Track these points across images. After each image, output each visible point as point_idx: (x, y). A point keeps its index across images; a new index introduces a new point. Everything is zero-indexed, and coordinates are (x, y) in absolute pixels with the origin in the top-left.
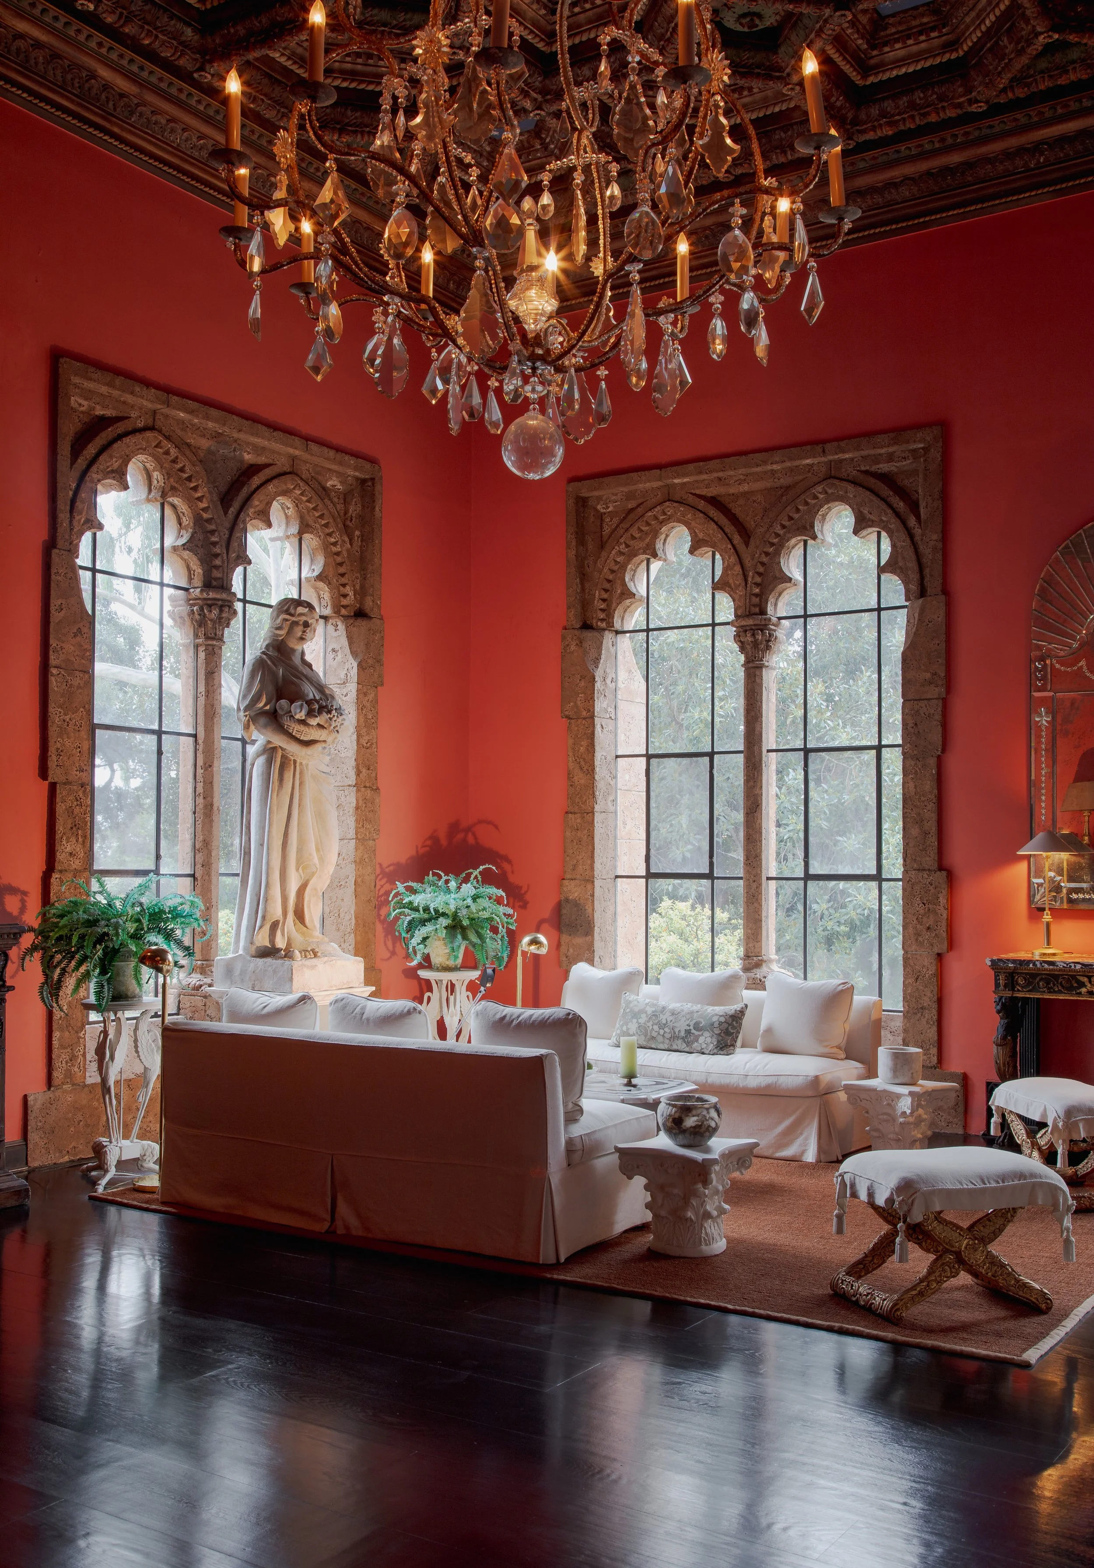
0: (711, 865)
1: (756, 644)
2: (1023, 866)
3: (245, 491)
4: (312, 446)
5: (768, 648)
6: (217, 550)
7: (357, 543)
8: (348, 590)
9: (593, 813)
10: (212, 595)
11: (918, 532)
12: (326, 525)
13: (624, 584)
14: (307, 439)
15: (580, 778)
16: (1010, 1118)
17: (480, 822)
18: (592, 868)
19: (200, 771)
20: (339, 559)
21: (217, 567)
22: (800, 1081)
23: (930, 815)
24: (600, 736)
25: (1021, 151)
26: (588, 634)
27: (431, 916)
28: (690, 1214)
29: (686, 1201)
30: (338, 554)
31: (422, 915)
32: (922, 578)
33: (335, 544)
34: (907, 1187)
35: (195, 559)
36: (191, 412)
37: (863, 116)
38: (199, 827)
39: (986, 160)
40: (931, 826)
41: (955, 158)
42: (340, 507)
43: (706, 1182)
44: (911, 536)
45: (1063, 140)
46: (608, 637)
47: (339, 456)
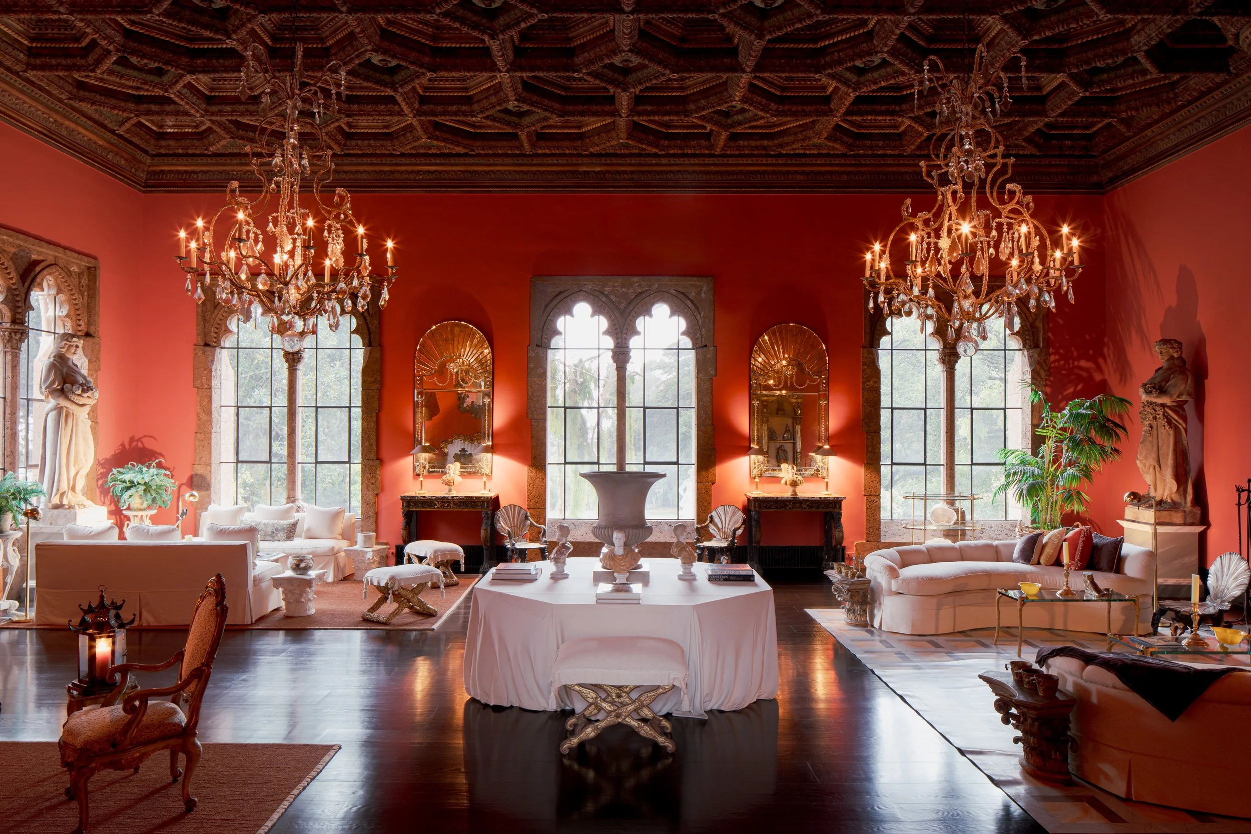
0: (270, 457)
1: (294, 360)
2: (411, 457)
3: (32, 275)
4: (68, 252)
5: (299, 361)
6: (20, 304)
7: (86, 298)
8: (81, 322)
9: (210, 433)
10: (16, 327)
11: (368, 318)
12: (71, 290)
13: (226, 326)
14: (65, 248)
15: (204, 417)
16: (412, 557)
17: (145, 436)
18: (210, 458)
19: (7, 416)
20: (77, 307)
21: (19, 313)
22: (326, 549)
23: (373, 438)
24: (215, 397)
25: (412, 172)
26: (207, 349)
27: (133, 485)
28: (303, 600)
29: (301, 595)
30: (76, 304)
31: (128, 484)
32: (370, 338)
33: (75, 299)
34: (392, 578)
35: (6, 308)
36: (10, 236)
37: (348, 143)
38: (7, 444)
39: (398, 171)
40: (374, 441)
41: (387, 168)
42: (77, 280)
43: (310, 587)
44: (366, 320)
45: (429, 172)
46: (218, 350)
47: (80, 256)
